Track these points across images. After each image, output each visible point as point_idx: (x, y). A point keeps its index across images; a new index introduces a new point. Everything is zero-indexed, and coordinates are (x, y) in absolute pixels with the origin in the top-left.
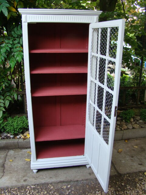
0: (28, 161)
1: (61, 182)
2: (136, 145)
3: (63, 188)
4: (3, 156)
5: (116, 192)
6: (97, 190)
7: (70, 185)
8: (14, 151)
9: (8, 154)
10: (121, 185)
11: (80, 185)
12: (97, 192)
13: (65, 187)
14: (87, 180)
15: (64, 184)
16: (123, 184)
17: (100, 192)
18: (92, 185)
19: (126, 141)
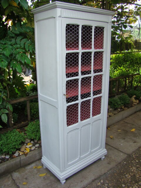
0: (44, 176)
1: (93, 181)
2: (119, 129)
3: (99, 186)
4: (10, 182)
5: (138, 169)
6: (125, 173)
7: (102, 180)
8: (17, 172)
9: (14, 178)
10: (137, 162)
11: (109, 176)
12: (126, 175)
13: (99, 184)
14: (111, 170)
15: (96, 181)
16: (137, 161)
17: (128, 174)
18: (118, 172)
19: (109, 129)
